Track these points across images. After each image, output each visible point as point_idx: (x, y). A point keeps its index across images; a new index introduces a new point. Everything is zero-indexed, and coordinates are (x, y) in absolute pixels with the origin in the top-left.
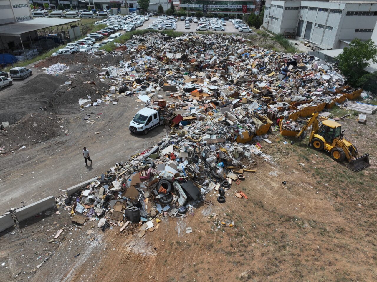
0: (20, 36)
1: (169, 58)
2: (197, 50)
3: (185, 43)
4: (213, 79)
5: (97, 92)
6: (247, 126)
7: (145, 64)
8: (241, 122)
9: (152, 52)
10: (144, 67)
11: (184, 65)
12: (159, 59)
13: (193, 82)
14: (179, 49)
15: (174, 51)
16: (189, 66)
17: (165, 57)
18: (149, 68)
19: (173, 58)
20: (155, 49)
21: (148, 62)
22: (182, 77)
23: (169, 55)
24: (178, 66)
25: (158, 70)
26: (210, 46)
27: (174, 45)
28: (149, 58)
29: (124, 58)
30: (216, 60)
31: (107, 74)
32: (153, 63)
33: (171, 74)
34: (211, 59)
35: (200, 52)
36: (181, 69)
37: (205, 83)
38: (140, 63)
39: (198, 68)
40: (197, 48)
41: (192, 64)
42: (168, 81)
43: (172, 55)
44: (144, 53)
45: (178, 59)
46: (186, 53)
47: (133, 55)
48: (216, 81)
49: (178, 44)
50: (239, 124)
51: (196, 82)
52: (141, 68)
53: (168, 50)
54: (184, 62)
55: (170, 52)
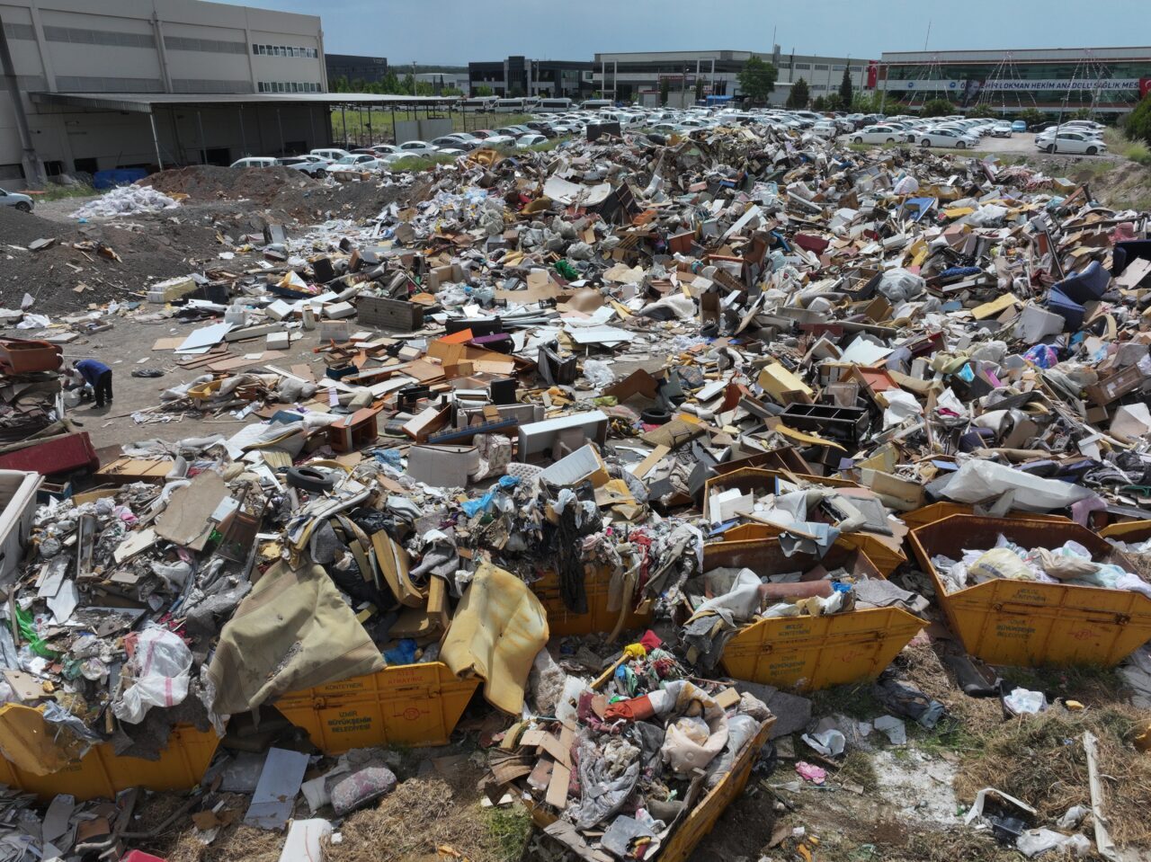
0: (149, 109)
1: (552, 201)
2: (708, 183)
3: (668, 152)
4: (665, 300)
5: (79, 289)
6: (107, 649)
7: (441, 214)
8: (96, 596)
9: (507, 175)
10: (432, 226)
11: (599, 234)
12: (514, 200)
13: (552, 302)
14: (619, 171)
15: (595, 176)
16: (616, 239)
17: (540, 194)
18: (445, 231)
19: (569, 202)
20: (523, 168)
21: (456, 208)
22: (522, 276)
23: (558, 191)
24: (564, 237)
25: (477, 244)
26: (782, 168)
27: (609, 156)
28: (476, 195)
29: (406, 196)
30: (755, 220)
31: (268, 239)
32: (470, 215)
33: (514, 260)
34: (736, 218)
35: (715, 189)
36: (572, 248)
37: (604, 313)
38: (427, 213)
39: (646, 249)
40: (709, 173)
41: (632, 229)
42: (448, 286)
43: (573, 189)
44: (475, 179)
45: (591, 209)
46: (651, 188)
47: (440, 183)
48: (668, 314)
49: (635, 152)
50: (41, 606)
51: (560, 306)
52: (419, 232)
53: (572, 172)
54: (608, 221)
55: (574, 180)
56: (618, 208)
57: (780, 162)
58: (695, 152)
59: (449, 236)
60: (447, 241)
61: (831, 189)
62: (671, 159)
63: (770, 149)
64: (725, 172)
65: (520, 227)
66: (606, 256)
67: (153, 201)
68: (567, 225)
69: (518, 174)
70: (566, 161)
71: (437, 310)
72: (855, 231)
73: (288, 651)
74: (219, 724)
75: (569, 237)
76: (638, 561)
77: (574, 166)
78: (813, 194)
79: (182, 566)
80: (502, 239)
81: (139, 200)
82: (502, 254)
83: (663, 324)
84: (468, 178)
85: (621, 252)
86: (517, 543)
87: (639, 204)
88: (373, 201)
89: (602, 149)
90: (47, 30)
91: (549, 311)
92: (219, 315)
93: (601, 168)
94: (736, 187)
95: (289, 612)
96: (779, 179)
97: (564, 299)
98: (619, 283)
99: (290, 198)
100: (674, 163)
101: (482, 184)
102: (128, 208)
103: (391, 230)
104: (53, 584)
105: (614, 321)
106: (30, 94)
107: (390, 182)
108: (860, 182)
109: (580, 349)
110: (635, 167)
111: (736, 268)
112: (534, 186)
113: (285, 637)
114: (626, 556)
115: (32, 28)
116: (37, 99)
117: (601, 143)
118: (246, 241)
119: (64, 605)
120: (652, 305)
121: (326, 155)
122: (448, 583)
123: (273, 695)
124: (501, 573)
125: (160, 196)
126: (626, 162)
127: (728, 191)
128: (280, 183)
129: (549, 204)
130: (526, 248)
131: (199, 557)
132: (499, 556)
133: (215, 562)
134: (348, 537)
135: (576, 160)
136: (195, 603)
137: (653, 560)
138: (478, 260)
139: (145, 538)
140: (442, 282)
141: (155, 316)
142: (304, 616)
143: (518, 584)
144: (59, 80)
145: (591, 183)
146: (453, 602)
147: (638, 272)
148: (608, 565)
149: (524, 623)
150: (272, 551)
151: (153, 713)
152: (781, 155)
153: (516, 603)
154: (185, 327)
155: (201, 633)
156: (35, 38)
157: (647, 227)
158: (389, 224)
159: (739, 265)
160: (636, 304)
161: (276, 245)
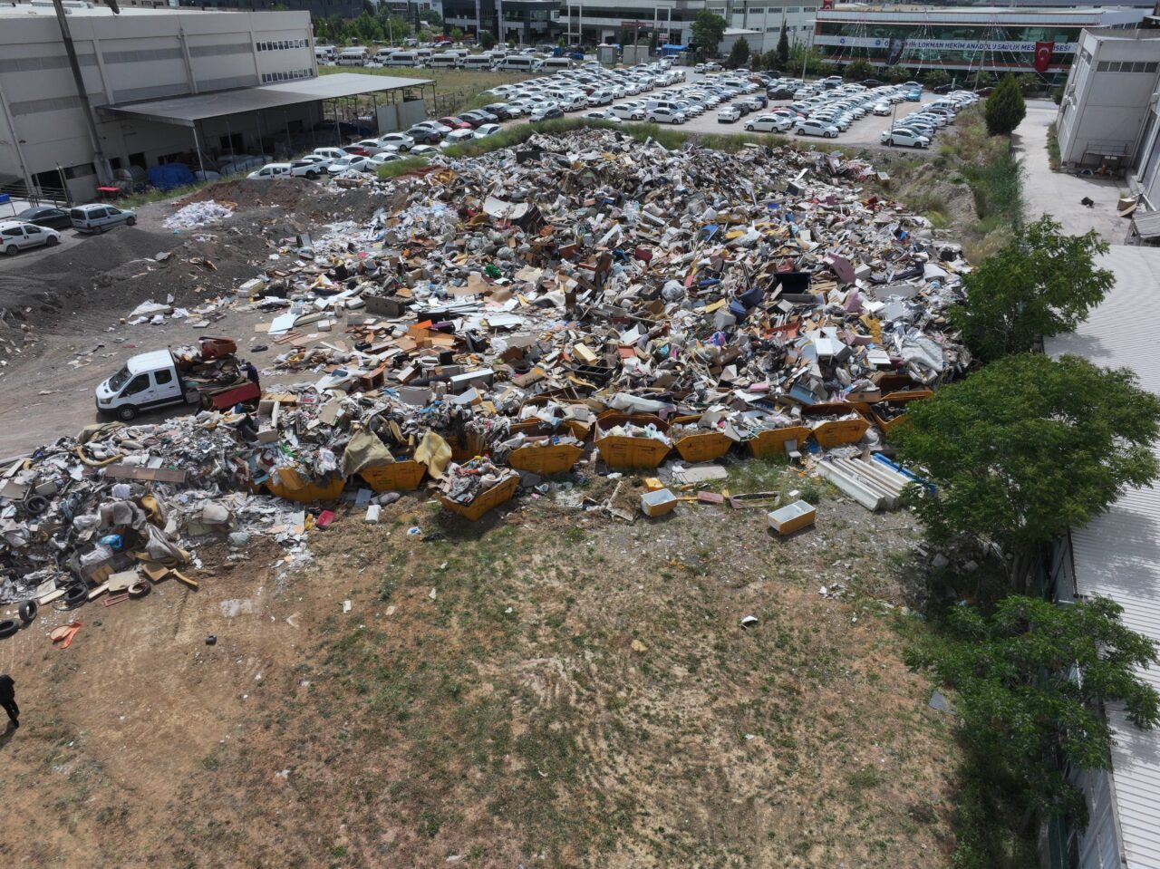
0: (192, 125)
1: (489, 215)
2: (596, 200)
3: (572, 174)
4: (550, 295)
5: (198, 290)
6: (311, 455)
7: (415, 225)
8: (304, 439)
9: (460, 192)
10: (409, 233)
11: (518, 242)
12: (464, 214)
13: (482, 296)
14: (535, 191)
15: (519, 195)
16: (528, 246)
17: (481, 210)
18: (417, 237)
19: (500, 216)
20: (470, 186)
21: (425, 220)
22: (464, 276)
23: (494, 208)
24: (496, 243)
25: (440, 247)
26: (647, 188)
27: (530, 178)
28: (438, 208)
29: (390, 203)
30: (616, 235)
31: (299, 244)
32: (435, 226)
33: (462, 262)
34: (606, 231)
35: (600, 206)
36: (500, 252)
37: (511, 303)
38: (406, 222)
39: (546, 256)
40: (598, 192)
41: (538, 240)
42: (419, 283)
43: (504, 206)
44: (438, 194)
45: (515, 222)
46: (556, 204)
47: (414, 195)
48: (549, 304)
49: (549, 176)
50: (288, 442)
51: (486, 299)
52: (400, 236)
53: (503, 192)
54: (525, 231)
55: (504, 198)
56: (532, 222)
57: (647, 184)
58: (589, 174)
59: (420, 241)
60: (419, 245)
61: (672, 209)
62: (573, 179)
63: (640, 174)
64: (608, 191)
65: (467, 236)
66: (522, 257)
67: (216, 212)
68: (497, 235)
69: (467, 190)
70: (500, 183)
71: (413, 302)
72: (673, 246)
73: (365, 457)
74: (345, 477)
75: (499, 244)
76: (485, 431)
77: (506, 187)
78: (661, 211)
79: (329, 431)
80: (455, 244)
81: (207, 213)
82: (455, 255)
83: (545, 311)
84: (433, 193)
85: (530, 257)
86: (440, 424)
87: (546, 218)
88: (366, 206)
89: (526, 171)
90: (105, 55)
91: (479, 302)
92: (285, 306)
93: (523, 189)
94: (614, 203)
95: (364, 445)
96: (641, 200)
97: (489, 294)
98: (524, 282)
99: (307, 204)
100: (576, 183)
101: (443, 198)
102: (201, 220)
103: (382, 233)
104: (289, 435)
105: (516, 311)
106: (96, 108)
107: (378, 191)
108: (690, 205)
109: (492, 330)
110: (548, 186)
111: (591, 274)
112: (477, 202)
113: (363, 452)
114: (481, 430)
115: (95, 55)
116: (102, 112)
117: (526, 166)
118: (284, 243)
119: (295, 442)
120: (542, 298)
121: (325, 154)
122: (415, 437)
123: (361, 470)
124: (434, 434)
125: (220, 208)
126: (541, 184)
127: (609, 206)
128: (299, 191)
129: (487, 218)
130: (470, 251)
131: (334, 428)
132: (434, 429)
133: (339, 430)
134: (381, 422)
135: (507, 182)
136: (332, 442)
137: (491, 431)
138: (439, 260)
139: (316, 422)
140: (415, 280)
141: (247, 308)
142: (369, 446)
143: (440, 438)
144: (116, 93)
145: (517, 201)
146: (417, 443)
147: (538, 272)
148: (473, 432)
149: (442, 451)
150: (356, 426)
151: (328, 472)
152: (648, 178)
153: (439, 445)
154: (267, 316)
155: (338, 451)
156: (97, 63)
157: (547, 238)
158: (379, 228)
159: (593, 273)
160: (532, 296)
161: (306, 248)
